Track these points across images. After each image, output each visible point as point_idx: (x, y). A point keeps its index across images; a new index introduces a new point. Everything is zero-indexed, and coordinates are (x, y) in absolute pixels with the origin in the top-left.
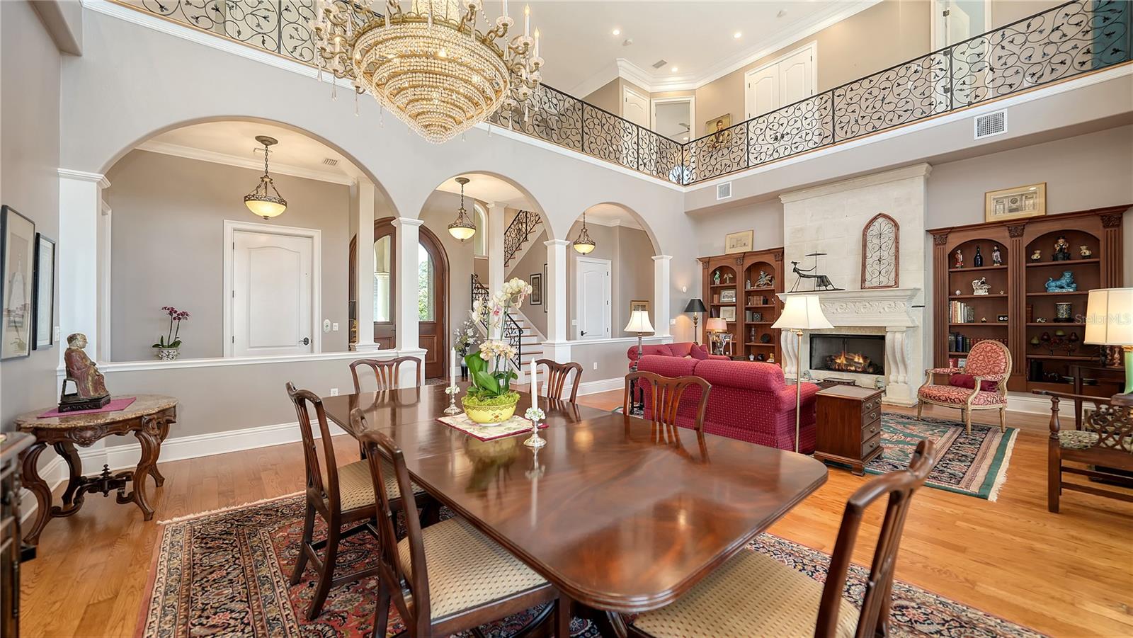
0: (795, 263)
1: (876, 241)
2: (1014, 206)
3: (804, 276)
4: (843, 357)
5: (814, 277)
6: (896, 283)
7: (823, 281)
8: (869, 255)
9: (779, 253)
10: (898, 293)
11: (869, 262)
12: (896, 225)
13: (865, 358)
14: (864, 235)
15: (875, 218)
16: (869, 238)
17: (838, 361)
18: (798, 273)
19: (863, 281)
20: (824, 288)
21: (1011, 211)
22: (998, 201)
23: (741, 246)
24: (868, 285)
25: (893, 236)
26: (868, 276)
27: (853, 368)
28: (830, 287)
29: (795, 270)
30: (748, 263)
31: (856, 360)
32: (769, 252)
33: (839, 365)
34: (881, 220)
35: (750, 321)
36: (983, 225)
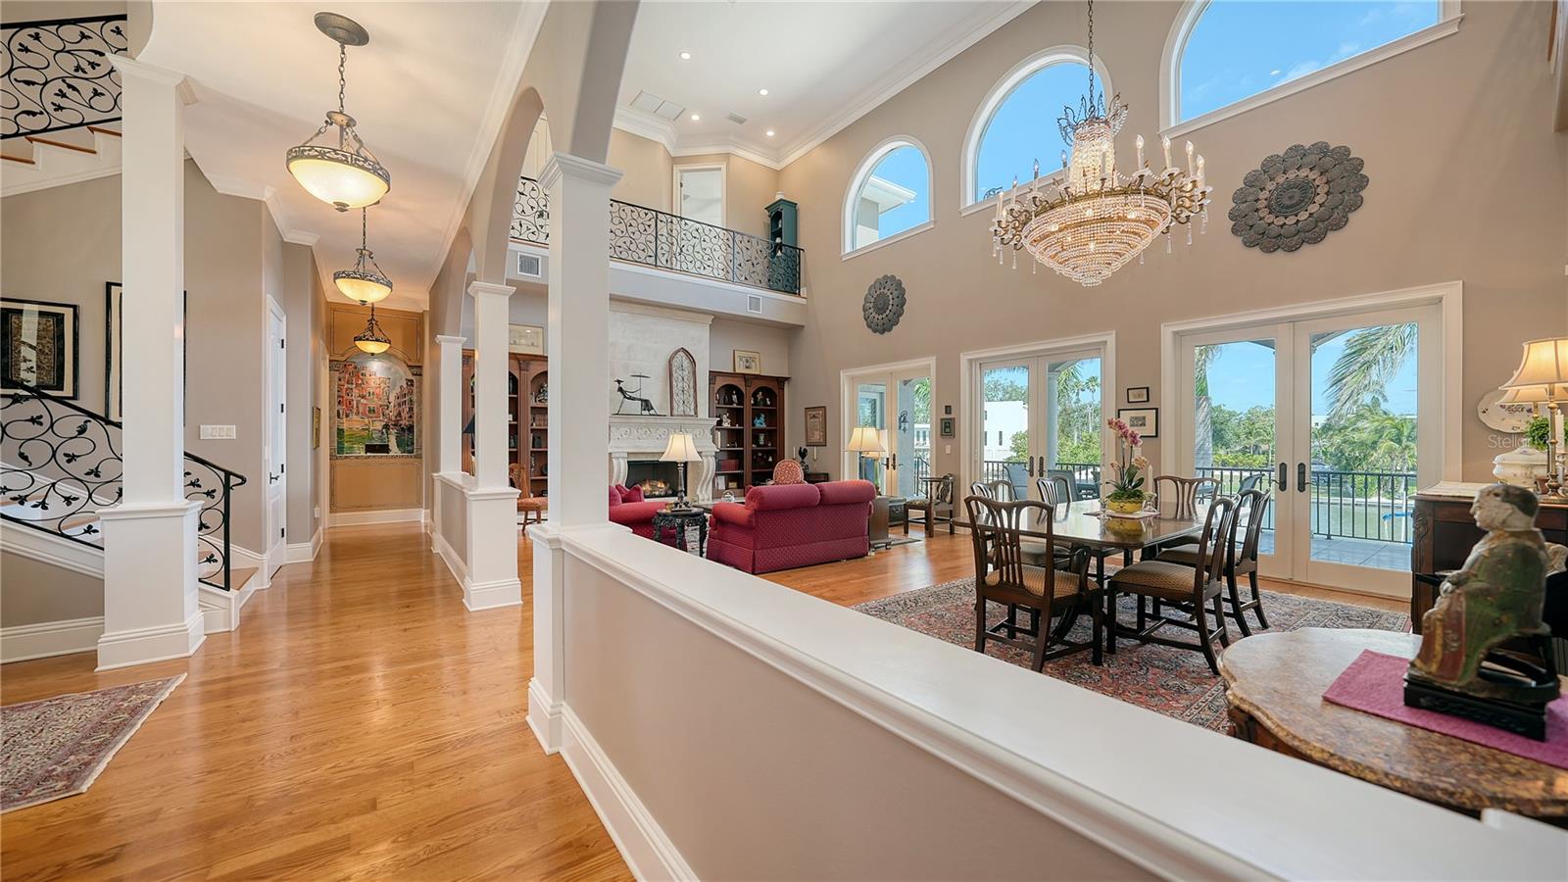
0: (619, 382)
1: (678, 371)
2: (747, 364)
3: (630, 398)
4: (648, 483)
5: (638, 399)
6: (696, 413)
7: (646, 405)
8: (674, 383)
10: (697, 422)
11: (675, 389)
12: (693, 362)
13: (665, 483)
14: (670, 366)
15: (677, 352)
16: (674, 369)
17: (644, 488)
18: (623, 394)
19: (672, 408)
20: (647, 412)
21: (747, 367)
22: (741, 358)
23: (528, 346)
24: (675, 412)
25: (691, 370)
26: (675, 404)
28: (652, 412)
29: (620, 390)
30: (535, 370)
31: (659, 486)
34: (681, 353)
35: (533, 447)
36: (734, 375)
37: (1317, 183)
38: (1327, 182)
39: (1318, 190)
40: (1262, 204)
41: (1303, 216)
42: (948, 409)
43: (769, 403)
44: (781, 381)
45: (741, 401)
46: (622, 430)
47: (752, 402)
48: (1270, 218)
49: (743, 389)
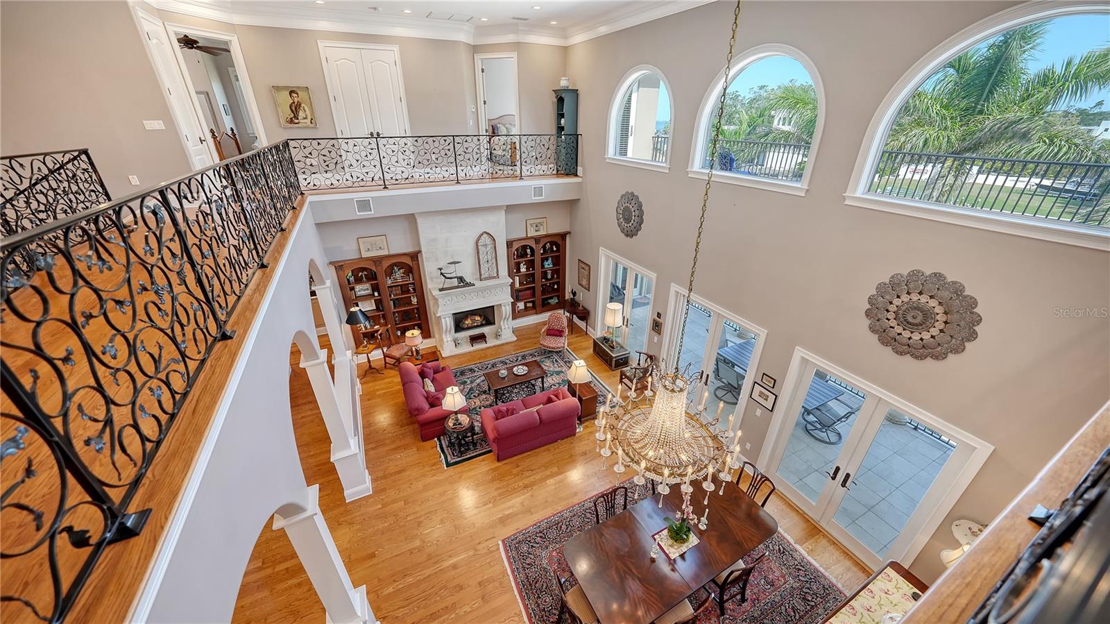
0: (440, 269)
1: (483, 249)
2: (537, 228)
3: (449, 278)
4: (469, 320)
5: (455, 277)
6: (498, 275)
7: (461, 279)
8: (481, 257)
9: (415, 256)
10: (499, 282)
11: (481, 262)
12: (494, 239)
13: (481, 316)
14: (477, 245)
15: (482, 235)
16: (480, 247)
17: (467, 322)
18: (444, 276)
19: (481, 275)
20: (462, 284)
21: (537, 231)
22: (531, 227)
23: (377, 250)
24: (483, 277)
25: (492, 246)
26: (483, 273)
27: (476, 324)
28: (465, 283)
29: (441, 274)
30: (386, 264)
32: (405, 254)
33: (468, 324)
34: (485, 235)
35: (394, 308)
36: (527, 238)
37: (938, 317)
38: (946, 323)
39: (936, 324)
40: (892, 308)
41: (916, 337)
42: (659, 315)
43: (555, 249)
44: (563, 236)
45: (533, 254)
46: (446, 299)
47: (542, 252)
48: (893, 323)
49: (534, 246)
